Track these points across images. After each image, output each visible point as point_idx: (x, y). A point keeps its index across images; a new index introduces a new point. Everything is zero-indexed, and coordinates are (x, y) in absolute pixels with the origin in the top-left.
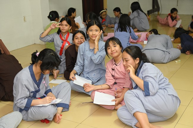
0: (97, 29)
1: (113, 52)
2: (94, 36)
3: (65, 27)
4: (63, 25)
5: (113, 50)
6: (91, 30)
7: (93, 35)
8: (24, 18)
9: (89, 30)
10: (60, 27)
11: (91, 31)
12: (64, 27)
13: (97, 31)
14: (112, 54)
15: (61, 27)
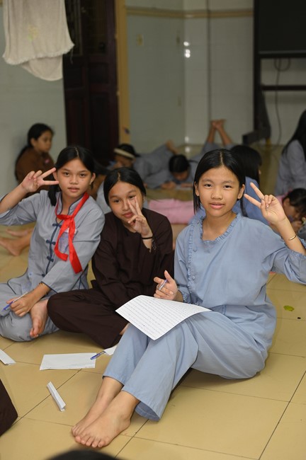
0: (228, 179)
2: (217, 202)
3: (80, 179)
6: (209, 183)
7: (212, 201)
9: (200, 182)
11: (209, 185)
12: (74, 181)
13: (227, 187)
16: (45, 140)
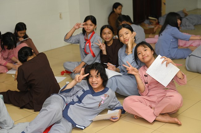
1: (144, 56)
3: (90, 27)
4: (88, 25)
5: (143, 55)
8: (61, 15)
10: (84, 27)
12: (88, 27)
14: (143, 59)
15: (86, 27)
16: (119, 9)
